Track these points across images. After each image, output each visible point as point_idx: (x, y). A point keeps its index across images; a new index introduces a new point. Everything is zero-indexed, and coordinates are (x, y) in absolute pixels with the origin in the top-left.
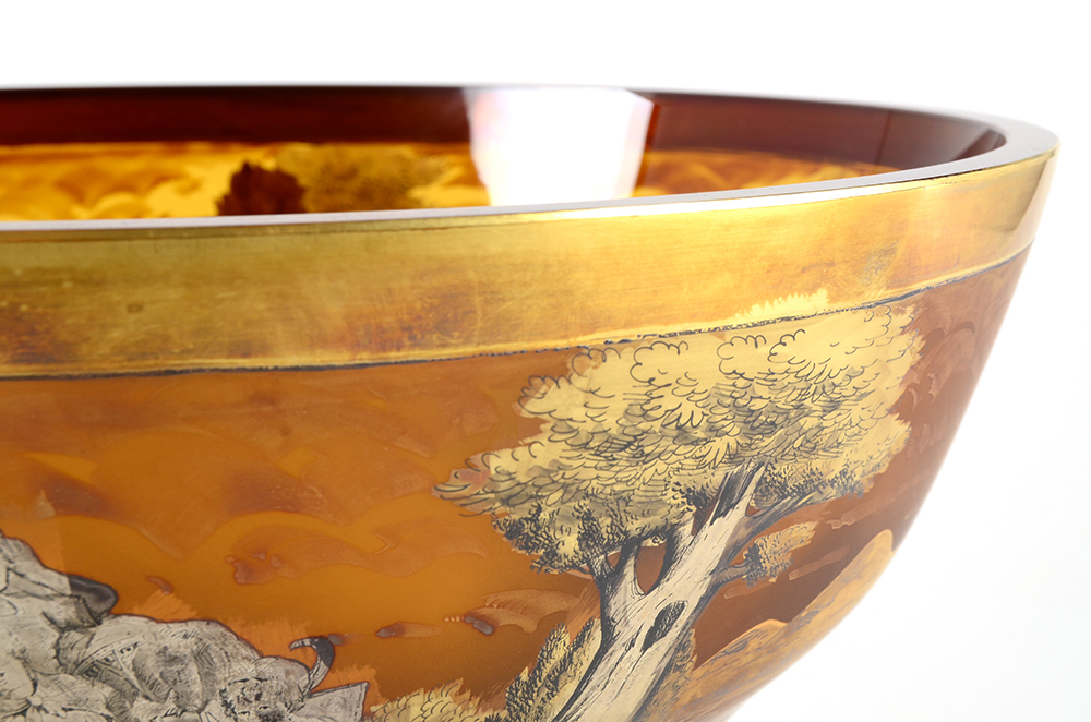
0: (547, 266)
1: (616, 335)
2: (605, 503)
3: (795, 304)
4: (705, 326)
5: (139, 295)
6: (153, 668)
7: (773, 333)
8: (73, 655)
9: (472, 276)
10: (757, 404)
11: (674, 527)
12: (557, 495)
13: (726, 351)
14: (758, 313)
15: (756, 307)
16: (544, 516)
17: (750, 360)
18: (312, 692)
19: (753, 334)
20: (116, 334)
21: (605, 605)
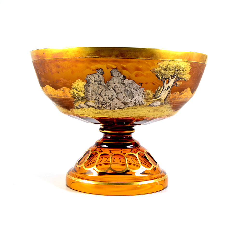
0: (160, 53)
1: (165, 59)
2: (163, 74)
3: (179, 60)
4: (172, 60)
5: (131, 52)
6: (128, 84)
7: (177, 62)
8: (122, 82)
9: (154, 53)
10: (176, 68)
11: (169, 78)
12: (160, 73)
13: (173, 63)
14: (176, 60)
15: (176, 59)
16: (159, 74)
17: (176, 64)
18: (140, 88)
19: (176, 62)
20: (129, 55)
21: (163, 85)
